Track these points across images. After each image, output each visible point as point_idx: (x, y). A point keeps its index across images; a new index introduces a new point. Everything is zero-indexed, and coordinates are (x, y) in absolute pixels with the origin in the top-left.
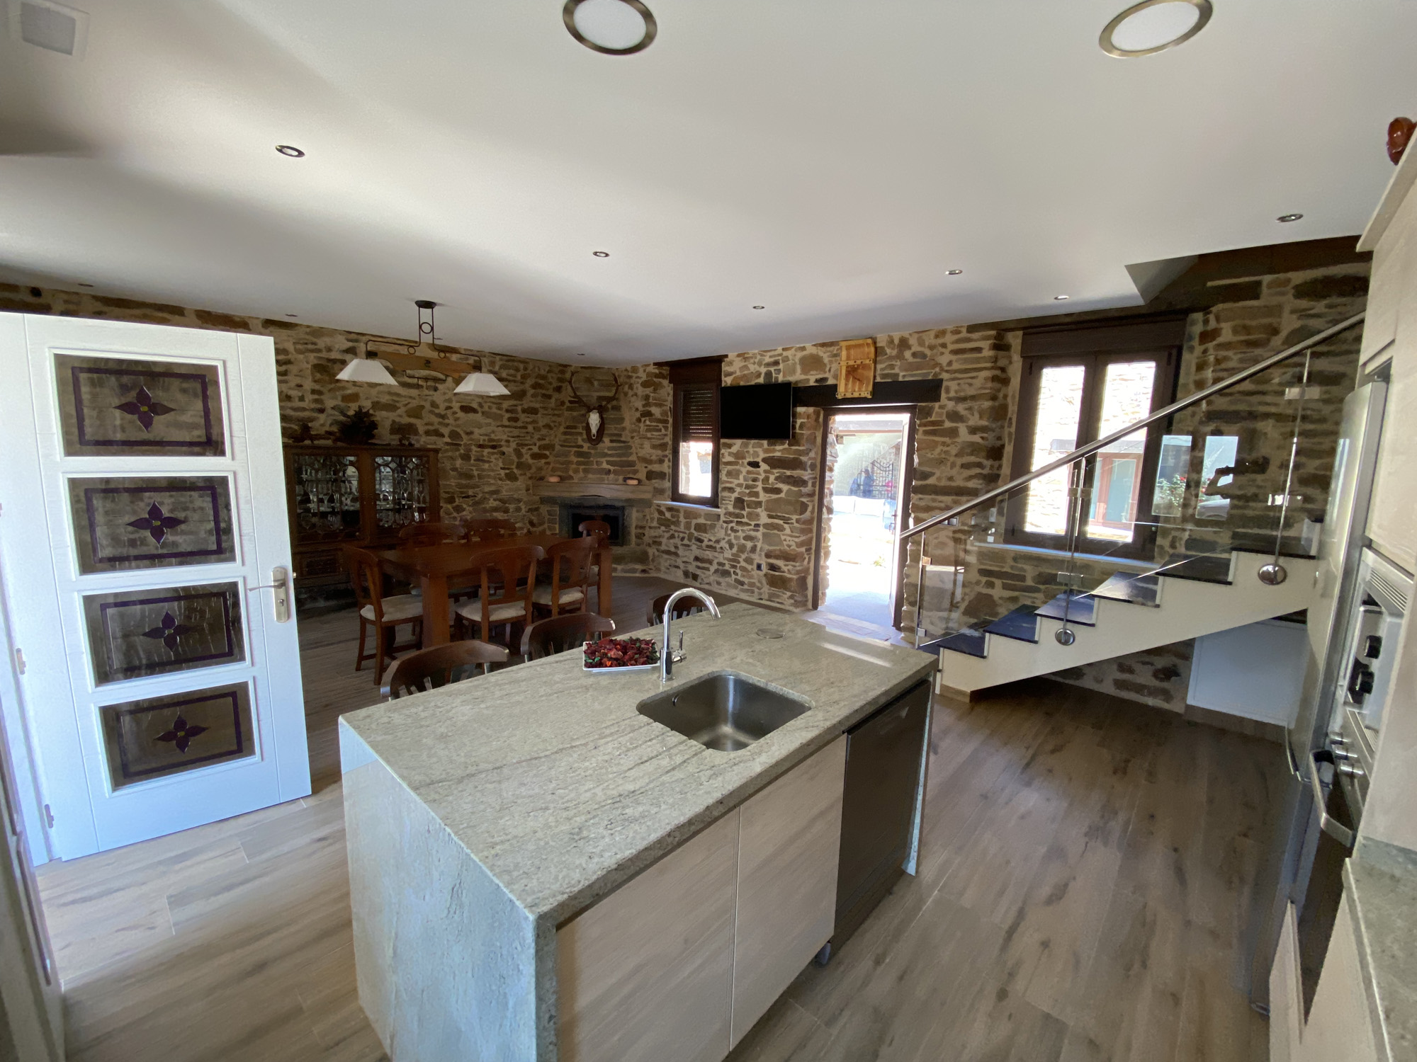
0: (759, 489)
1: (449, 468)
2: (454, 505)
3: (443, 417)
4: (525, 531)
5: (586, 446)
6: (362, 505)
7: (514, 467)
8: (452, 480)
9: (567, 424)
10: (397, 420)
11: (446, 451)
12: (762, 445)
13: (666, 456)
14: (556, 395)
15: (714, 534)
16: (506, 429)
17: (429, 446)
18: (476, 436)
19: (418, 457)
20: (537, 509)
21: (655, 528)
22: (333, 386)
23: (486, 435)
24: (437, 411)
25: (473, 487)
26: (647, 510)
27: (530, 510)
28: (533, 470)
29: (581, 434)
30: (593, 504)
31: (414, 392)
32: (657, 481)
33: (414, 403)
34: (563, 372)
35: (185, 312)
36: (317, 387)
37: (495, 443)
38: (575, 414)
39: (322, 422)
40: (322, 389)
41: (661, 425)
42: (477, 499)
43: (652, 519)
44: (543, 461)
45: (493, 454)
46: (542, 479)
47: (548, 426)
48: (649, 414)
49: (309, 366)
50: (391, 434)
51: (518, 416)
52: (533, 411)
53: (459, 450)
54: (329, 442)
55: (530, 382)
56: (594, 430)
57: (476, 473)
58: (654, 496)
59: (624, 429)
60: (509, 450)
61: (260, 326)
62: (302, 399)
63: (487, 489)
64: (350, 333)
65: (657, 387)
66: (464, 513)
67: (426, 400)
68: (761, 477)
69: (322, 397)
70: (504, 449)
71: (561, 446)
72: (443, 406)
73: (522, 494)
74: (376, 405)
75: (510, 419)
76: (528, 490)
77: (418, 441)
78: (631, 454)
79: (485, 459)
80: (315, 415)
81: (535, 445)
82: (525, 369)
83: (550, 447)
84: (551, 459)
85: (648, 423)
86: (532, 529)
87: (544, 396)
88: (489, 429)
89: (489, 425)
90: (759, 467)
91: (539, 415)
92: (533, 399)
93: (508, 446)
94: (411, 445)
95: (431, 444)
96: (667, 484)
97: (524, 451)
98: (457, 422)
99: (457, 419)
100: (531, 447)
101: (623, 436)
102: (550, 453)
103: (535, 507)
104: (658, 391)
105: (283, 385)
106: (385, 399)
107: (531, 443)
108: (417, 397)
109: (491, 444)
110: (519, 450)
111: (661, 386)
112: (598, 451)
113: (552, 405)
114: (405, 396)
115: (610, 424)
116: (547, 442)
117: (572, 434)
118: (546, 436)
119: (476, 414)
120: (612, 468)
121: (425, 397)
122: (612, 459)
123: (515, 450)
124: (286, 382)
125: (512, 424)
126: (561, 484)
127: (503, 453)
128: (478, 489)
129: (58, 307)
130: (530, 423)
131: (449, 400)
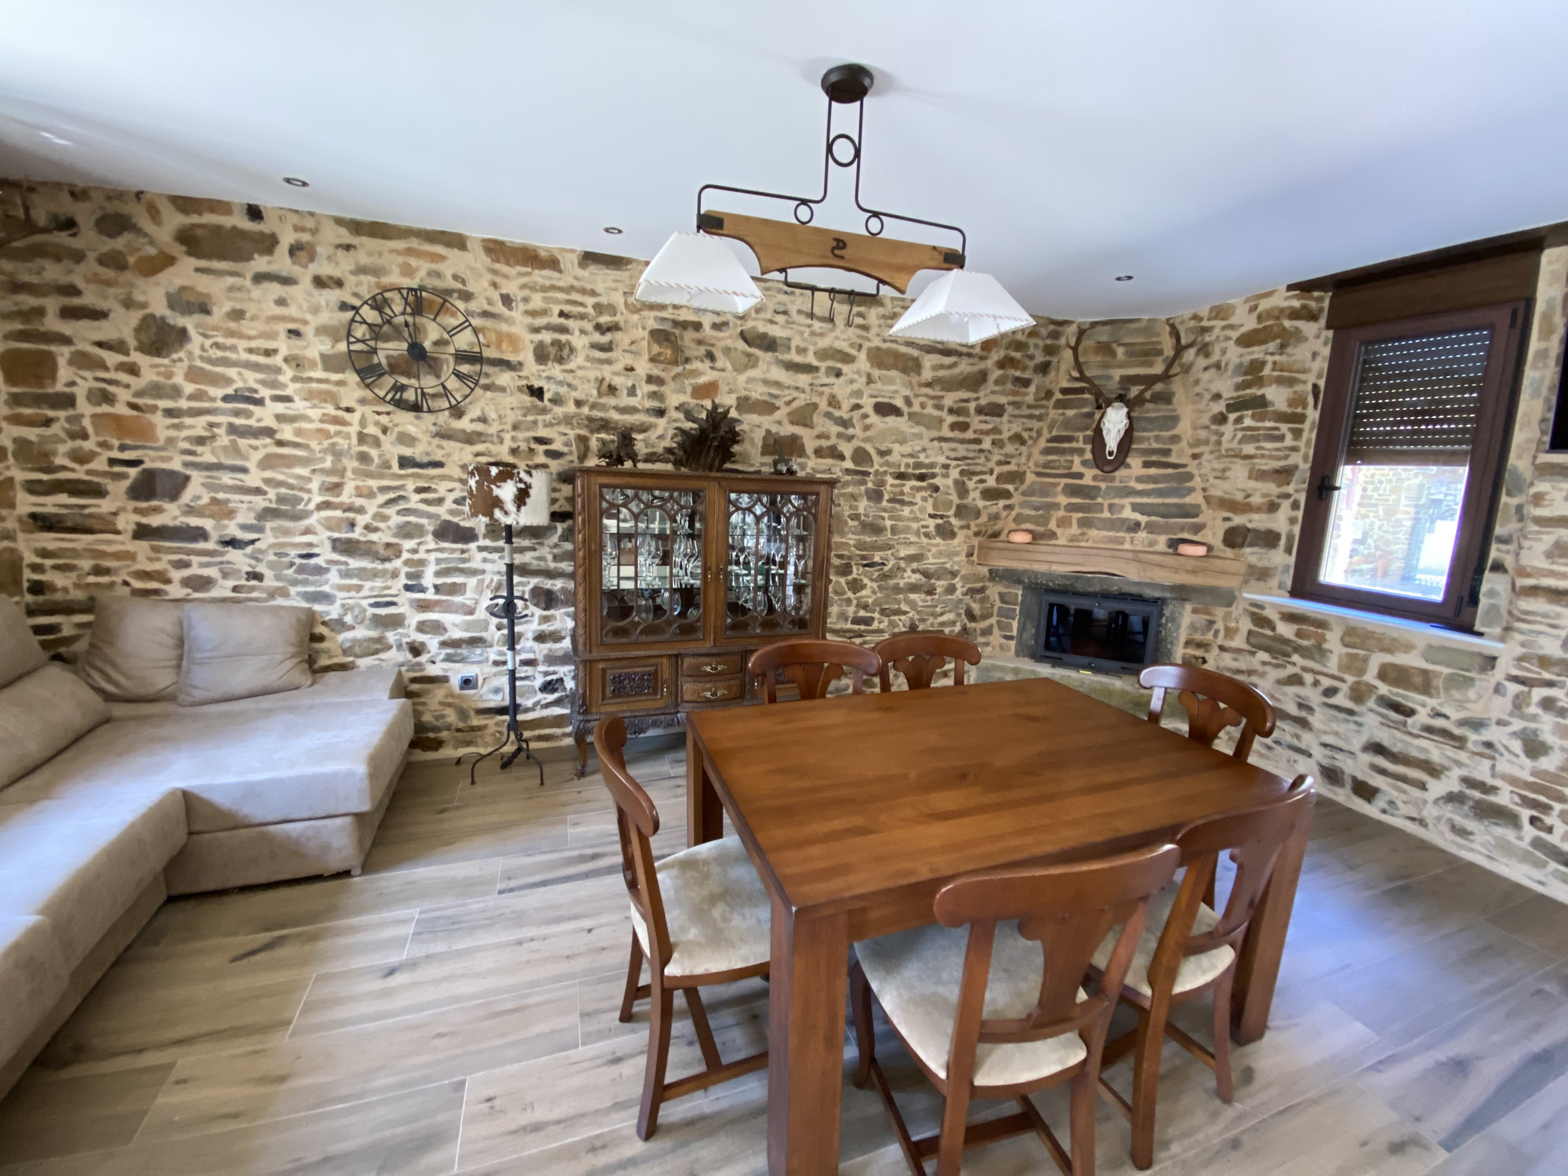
1: (847, 513)
2: (850, 578)
3: (845, 423)
4: (957, 628)
5: (1090, 476)
7: (951, 512)
8: (850, 536)
9: (1054, 433)
10: (774, 429)
11: (846, 484)
13: (1287, 496)
14: (1037, 380)
16: (945, 445)
17: (818, 476)
18: (894, 458)
19: (803, 496)
20: (982, 590)
21: (1238, 651)
22: (679, 369)
23: (911, 456)
24: (837, 413)
25: (881, 548)
26: (1219, 612)
27: (972, 592)
28: (984, 518)
29: (1081, 452)
30: (1099, 590)
31: (803, 379)
32: (1255, 549)
33: (802, 400)
34: (1055, 335)
35: (469, 244)
36: (655, 371)
37: (923, 471)
38: (1070, 413)
39: (660, 431)
40: (662, 374)
41: (1284, 427)
42: (886, 569)
43: (1230, 632)
44: (1002, 503)
45: (919, 489)
46: (995, 535)
47: (1017, 439)
48: (1261, 402)
49: (646, 334)
50: (763, 454)
51: (968, 420)
52: (996, 410)
53: (864, 483)
54: (669, 467)
56: (1112, 442)
57: (888, 523)
58: (1243, 582)
60: (945, 483)
61: (576, 261)
62: (632, 391)
63: (904, 552)
65: (1288, 340)
66: (863, 593)
67: (821, 394)
69: (663, 389)
70: (937, 481)
71: (1039, 474)
72: (846, 405)
73: (958, 563)
74: (744, 404)
75: (954, 427)
76: (970, 555)
77: (803, 467)
78: (1192, 490)
79: (906, 498)
80: (652, 420)
81: (991, 472)
83: (1017, 477)
84: (1016, 499)
85: (1248, 422)
86: (971, 625)
87: (1018, 380)
88: (917, 445)
89: (919, 436)
91: (1005, 418)
92: (997, 388)
93: (946, 476)
94: (791, 472)
95: (824, 472)
96: (1282, 560)
97: (971, 485)
98: (868, 433)
99: (867, 428)
100: (984, 477)
101: (1173, 454)
102: (1016, 489)
103: (979, 585)
104: (1289, 350)
105: (606, 367)
106: (758, 392)
107: (984, 469)
108: (808, 389)
109: (918, 472)
110: (964, 483)
111: (1297, 336)
112: (1117, 483)
113: (1030, 399)
114: (789, 387)
115: (1145, 430)
116: (1012, 467)
117: (1063, 452)
118: (1012, 456)
119: (899, 419)
120: (1143, 519)
121: (821, 389)
122: (1145, 500)
123: (956, 482)
124: (609, 362)
125: (957, 434)
126: (1030, 547)
127: (936, 489)
128: (889, 552)
129: (287, 238)
130: (987, 433)
131: (858, 394)
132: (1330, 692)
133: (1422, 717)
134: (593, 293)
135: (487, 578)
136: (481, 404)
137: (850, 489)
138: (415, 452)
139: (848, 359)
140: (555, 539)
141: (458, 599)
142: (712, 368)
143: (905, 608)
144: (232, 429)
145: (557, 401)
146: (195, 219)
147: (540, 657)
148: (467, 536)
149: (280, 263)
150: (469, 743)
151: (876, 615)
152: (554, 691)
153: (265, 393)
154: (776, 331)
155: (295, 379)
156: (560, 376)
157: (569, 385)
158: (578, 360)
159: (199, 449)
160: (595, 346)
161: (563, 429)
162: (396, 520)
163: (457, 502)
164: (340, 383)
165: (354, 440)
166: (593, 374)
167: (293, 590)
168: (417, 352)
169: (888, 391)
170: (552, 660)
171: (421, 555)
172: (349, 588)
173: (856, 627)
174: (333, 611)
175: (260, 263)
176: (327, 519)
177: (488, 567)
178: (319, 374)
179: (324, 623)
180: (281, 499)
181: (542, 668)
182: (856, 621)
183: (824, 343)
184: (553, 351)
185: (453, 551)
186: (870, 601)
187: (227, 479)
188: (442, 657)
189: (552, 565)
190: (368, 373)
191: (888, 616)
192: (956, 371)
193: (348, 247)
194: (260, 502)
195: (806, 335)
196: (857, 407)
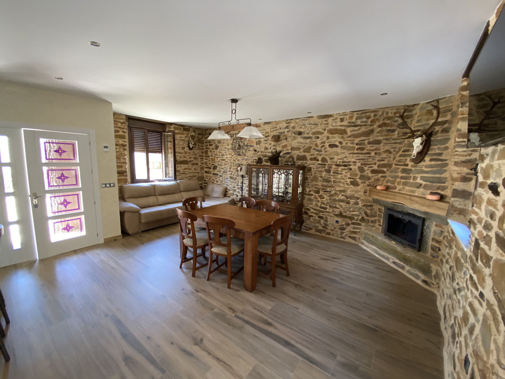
1: (319, 176)
2: (319, 194)
3: (320, 151)
4: (361, 217)
5: (410, 165)
7: (357, 177)
8: (319, 182)
11: (318, 168)
16: (354, 155)
18: (335, 160)
20: (371, 206)
22: (280, 143)
23: (341, 159)
24: (317, 148)
25: (330, 187)
26: (445, 228)
27: (366, 206)
28: (372, 180)
29: (410, 155)
31: (308, 141)
32: (457, 199)
33: (307, 146)
34: (410, 111)
37: (346, 164)
40: (276, 144)
42: (331, 193)
43: (447, 237)
44: (380, 175)
45: (345, 169)
47: (389, 152)
51: (364, 146)
52: (379, 142)
53: (325, 167)
56: (414, 151)
57: (332, 179)
58: (449, 215)
60: (354, 168)
62: (270, 149)
63: (338, 189)
66: (324, 200)
70: (352, 167)
71: (396, 165)
72: (320, 146)
73: (360, 194)
74: (292, 149)
75: (358, 149)
76: (365, 192)
77: (306, 163)
78: (445, 171)
79: (339, 172)
81: (375, 164)
83: (389, 166)
84: (388, 174)
86: (366, 217)
88: (343, 156)
89: (344, 153)
90: (498, 193)
91: (382, 145)
92: (378, 135)
93: (355, 165)
95: (312, 165)
97: (366, 168)
98: (326, 153)
100: (372, 166)
101: (443, 155)
102: (387, 170)
103: (370, 204)
105: (266, 144)
106: (296, 145)
107: (372, 163)
108: (309, 143)
109: (343, 164)
110: (363, 167)
112: (418, 168)
113: (395, 136)
114: (303, 143)
115: (436, 145)
116: (386, 162)
117: (405, 156)
118: (385, 158)
119: (337, 148)
120: (424, 183)
121: (312, 143)
122: (427, 175)
123: (359, 167)
125: (359, 151)
127: (351, 169)
128: (333, 188)
130: (373, 150)
131: (324, 142)
134: (265, 130)
136: (248, 153)
137: (320, 169)
139: (321, 133)
142: (286, 141)
143: (337, 206)
144: (222, 160)
145: (258, 152)
151: (328, 207)
153: (225, 154)
154: (302, 130)
156: (259, 147)
157: (260, 149)
158: (262, 144)
159: (219, 162)
165: (233, 161)
166: (264, 146)
167: (225, 184)
168: (240, 146)
169: (333, 141)
173: (321, 209)
178: (230, 151)
179: (228, 189)
182: (321, 207)
183: (314, 131)
184: (258, 142)
186: (325, 202)
187: (221, 167)
190: (235, 150)
191: (332, 208)
192: (360, 131)
194: (223, 170)
195: (309, 129)
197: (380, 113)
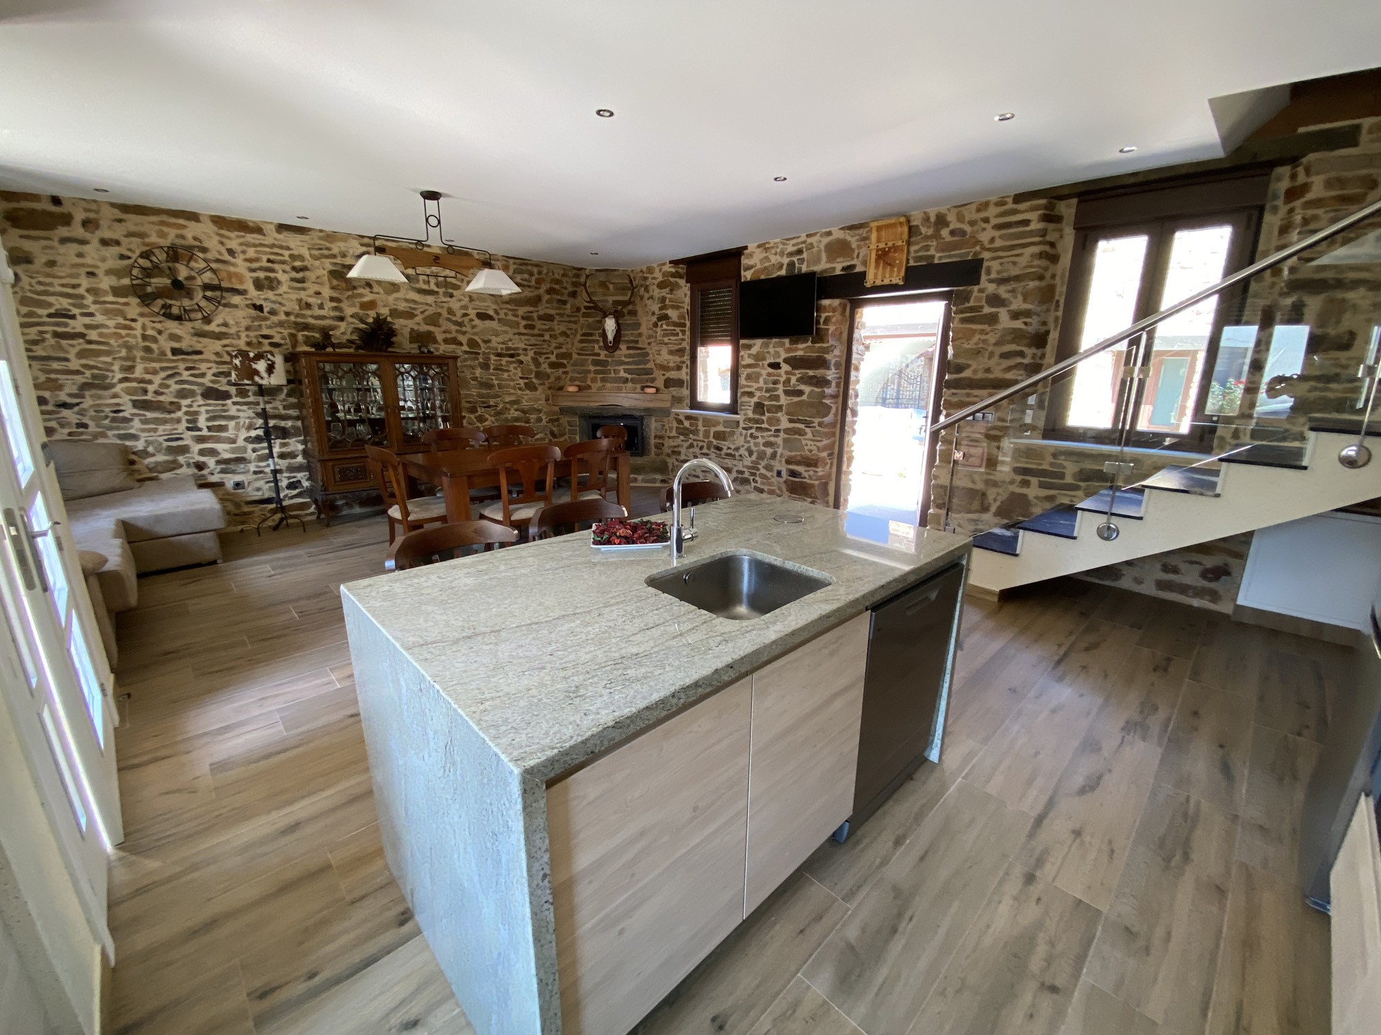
0: (780, 392)
1: (469, 377)
2: (476, 414)
3: (460, 324)
5: (603, 353)
6: (387, 413)
7: (533, 376)
8: (473, 390)
9: (584, 331)
10: (416, 328)
11: (465, 360)
12: (783, 345)
13: (684, 362)
14: (571, 301)
15: (733, 442)
16: (523, 338)
17: (447, 354)
18: (494, 344)
19: (440, 365)
20: (557, 420)
21: (674, 437)
22: (350, 293)
23: (503, 343)
24: (454, 319)
25: (493, 397)
26: (666, 420)
27: (551, 421)
28: (552, 379)
29: (597, 342)
30: (612, 413)
31: (430, 300)
32: (675, 389)
33: (431, 311)
34: (577, 276)
35: (201, 218)
36: (335, 295)
37: (512, 352)
38: (591, 320)
39: (342, 330)
40: (340, 296)
41: (678, 329)
42: (498, 409)
43: (671, 428)
44: (561, 370)
45: (512, 362)
46: (561, 388)
47: (564, 334)
48: (664, 317)
49: (325, 272)
50: (411, 342)
51: (534, 323)
52: (549, 318)
53: (478, 359)
54: (352, 350)
55: (544, 287)
56: (610, 337)
57: (496, 382)
58: (672, 404)
59: (640, 335)
61: (274, 230)
62: (321, 307)
63: (507, 399)
64: (363, 237)
65: (673, 288)
66: (487, 423)
67: (442, 307)
68: (782, 379)
69: (341, 305)
70: (521, 358)
71: (578, 354)
72: (459, 313)
73: (542, 404)
74: (395, 313)
75: (526, 327)
76: (547, 400)
77: (437, 350)
78: (649, 361)
79: (504, 368)
80: (336, 323)
81: (552, 353)
82: (540, 273)
83: (567, 356)
84: (569, 369)
85: (665, 327)
86: (553, 440)
87: (559, 301)
88: (506, 337)
89: (506, 332)
90: (780, 368)
91: (555, 322)
92: (548, 305)
93: (526, 355)
94: (429, 352)
95: (450, 352)
96: (686, 392)
97: (542, 360)
98: (475, 330)
99: (474, 327)
100: (548, 356)
101: (640, 343)
102: (568, 362)
103: (556, 417)
104: (675, 292)
105: (302, 292)
106: (402, 306)
107: (548, 351)
108: (434, 305)
109: (509, 352)
110: (537, 359)
111: (678, 286)
112: (615, 358)
113: (568, 312)
115: (625, 330)
116: (564, 350)
117: (589, 342)
118: (563, 344)
119: (493, 322)
120: (629, 376)
121: (441, 304)
122: (629, 367)
123: (533, 359)
124: (304, 289)
125: (529, 331)
126: (580, 394)
127: (522, 362)
128: (499, 399)
129: (79, 216)
130: (547, 330)
131: (465, 307)
132: (701, 448)
133: (725, 451)
134: (288, 248)
135: (242, 421)
136: (222, 315)
138: (183, 345)
139: (457, 288)
140: (283, 396)
141: (224, 434)
142: (372, 294)
144: (56, 335)
145: (273, 312)
146: (15, 205)
147: (284, 468)
148: (225, 396)
149: (77, 231)
150: (243, 523)
152: (295, 488)
153: (75, 311)
155: (95, 302)
156: (274, 298)
157: (280, 303)
158: (283, 288)
159: (34, 348)
160: (293, 280)
161: (279, 329)
162: (175, 387)
163: (214, 375)
164: (126, 304)
165: (140, 340)
166: (294, 296)
167: (110, 433)
168: (177, 284)
169: (484, 307)
170: (292, 469)
171: (195, 408)
172: (149, 430)
174: (139, 445)
175: (63, 231)
176: (127, 388)
177: (241, 414)
178: (110, 298)
179: (134, 453)
180: (94, 377)
181: (286, 475)
184: (266, 283)
185: (217, 405)
187: (55, 365)
188: (218, 470)
189: (283, 412)
190: (146, 299)
192: (524, 295)
193: (120, 221)
194: (80, 379)
196: (466, 315)
197: (545, 271)
